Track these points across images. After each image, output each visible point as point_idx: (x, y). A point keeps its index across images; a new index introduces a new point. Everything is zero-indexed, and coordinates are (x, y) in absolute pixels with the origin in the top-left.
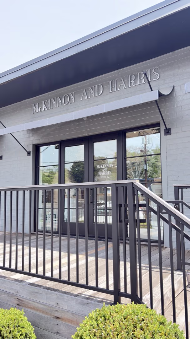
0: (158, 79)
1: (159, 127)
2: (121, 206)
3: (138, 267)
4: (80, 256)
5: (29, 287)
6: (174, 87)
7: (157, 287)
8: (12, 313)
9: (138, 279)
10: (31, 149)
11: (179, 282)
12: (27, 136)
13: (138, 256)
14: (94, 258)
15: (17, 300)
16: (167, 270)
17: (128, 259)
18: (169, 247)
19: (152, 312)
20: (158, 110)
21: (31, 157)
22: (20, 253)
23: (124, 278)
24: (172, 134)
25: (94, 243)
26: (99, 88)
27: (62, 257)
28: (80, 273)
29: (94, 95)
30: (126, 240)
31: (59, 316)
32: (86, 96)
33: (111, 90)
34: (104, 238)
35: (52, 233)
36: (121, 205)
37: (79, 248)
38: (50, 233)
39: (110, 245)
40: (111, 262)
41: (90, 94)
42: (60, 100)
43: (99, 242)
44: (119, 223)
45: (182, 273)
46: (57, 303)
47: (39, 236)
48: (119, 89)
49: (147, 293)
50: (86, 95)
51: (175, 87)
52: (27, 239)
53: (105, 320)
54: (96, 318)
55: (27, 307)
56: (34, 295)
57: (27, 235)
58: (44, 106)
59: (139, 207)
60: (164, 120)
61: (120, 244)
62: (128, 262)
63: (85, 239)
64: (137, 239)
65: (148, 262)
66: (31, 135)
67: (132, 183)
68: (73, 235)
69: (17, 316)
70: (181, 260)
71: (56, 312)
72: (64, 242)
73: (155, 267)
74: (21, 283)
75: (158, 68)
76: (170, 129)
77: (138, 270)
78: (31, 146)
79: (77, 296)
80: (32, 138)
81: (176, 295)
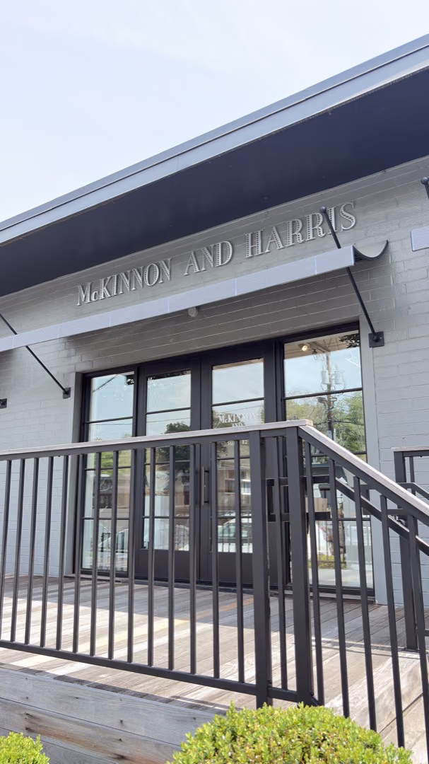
0: (351, 228)
1: (356, 332)
2: (271, 483)
3: (314, 643)
4: (177, 622)
5: (56, 684)
6: (388, 243)
7: (360, 683)
8: (13, 743)
9: (315, 669)
10: (71, 383)
11: (411, 673)
12: (65, 353)
13: (312, 621)
14: (210, 626)
15: (27, 717)
16: (383, 649)
17: (290, 628)
18: (386, 602)
19: (348, 723)
20: (355, 294)
21: (71, 401)
22: (36, 617)
23: (280, 666)
24: (386, 345)
25: (211, 598)
26: (224, 249)
27: (134, 624)
28: (176, 655)
29: (214, 265)
30: (285, 588)
31: (126, 753)
32: (197, 267)
33: (250, 252)
34: (234, 585)
35: (112, 575)
36: (273, 480)
37: (176, 606)
38: (106, 574)
39: (249, 601)
40: (249, 633)
41: (205, 262)
42: (139, 275)
43: (221, 594)
44: (267, 522)
45: (417, 656)
46: (121, 721)
47: (82, 583)
48: (267, 251)
49: (336, 696)
50: (195, 262)
51: (390, 244)
52: (53, 588)
53: (234, 738)
54: (213, 734)
55: (49, 735)
56: (67, 703)
57: (53, 581)
58: (104, 289)
59: (316, 522)
60: (369, 314)
61: (271, 598)
62: (290, 633)
63: (188, 587)
64: (311, 585)
65: (337, 634)
66: (73, 351)
67: (297, 427)
68: (162, 579)
69: (24, 752)
70: (415, 625)
71: (118, 744)
72: (141, 594)
73: (354, 643)
74: (38, 676)
75: (352, 204)
76: (381, 334)
77: (314, 649)
78: (73, 376)
79: (168, 701)
80: (75, 359)
81: (404, 706)
